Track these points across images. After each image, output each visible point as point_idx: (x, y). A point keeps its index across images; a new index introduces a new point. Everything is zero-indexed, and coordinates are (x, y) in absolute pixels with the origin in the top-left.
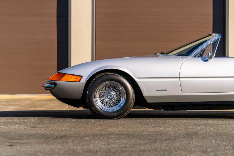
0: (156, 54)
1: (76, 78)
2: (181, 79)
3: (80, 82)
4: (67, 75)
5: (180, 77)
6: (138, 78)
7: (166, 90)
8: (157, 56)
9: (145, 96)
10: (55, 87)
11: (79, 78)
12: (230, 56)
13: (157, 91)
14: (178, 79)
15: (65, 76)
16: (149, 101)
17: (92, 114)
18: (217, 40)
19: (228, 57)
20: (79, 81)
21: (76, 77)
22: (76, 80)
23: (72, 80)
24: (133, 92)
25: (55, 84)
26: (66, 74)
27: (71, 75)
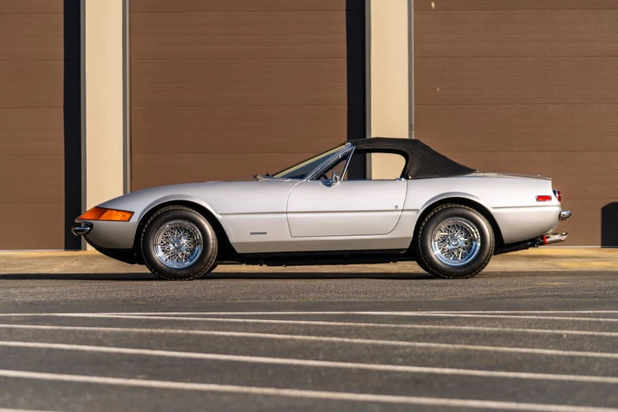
0: (255, 177)
1: (123, 216)
2: (289, 215)
3: (131, 221)
4: (109, 211)
5: (287, 213)
6: (221, 214)
7: (265, 233)
8: (258, 180)
9: (234, 243)
10: (90, 230)
11: (128, 215)
12: (373, 178)
13: (252, 234)
14: (285, 215)
15: (106, 213)
16: (239, 251)
17: (150, 272)
18: (349, 153)
19: (370, 179)
20: (129, 220)
21: (123, 213)
22: (123, 219)
23: (118, 218)
24: (215, 237)
25: (91, 226)
26: (107, 209)
27: (115, 212)
